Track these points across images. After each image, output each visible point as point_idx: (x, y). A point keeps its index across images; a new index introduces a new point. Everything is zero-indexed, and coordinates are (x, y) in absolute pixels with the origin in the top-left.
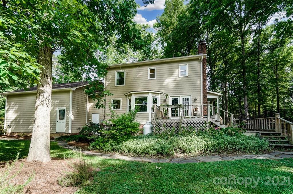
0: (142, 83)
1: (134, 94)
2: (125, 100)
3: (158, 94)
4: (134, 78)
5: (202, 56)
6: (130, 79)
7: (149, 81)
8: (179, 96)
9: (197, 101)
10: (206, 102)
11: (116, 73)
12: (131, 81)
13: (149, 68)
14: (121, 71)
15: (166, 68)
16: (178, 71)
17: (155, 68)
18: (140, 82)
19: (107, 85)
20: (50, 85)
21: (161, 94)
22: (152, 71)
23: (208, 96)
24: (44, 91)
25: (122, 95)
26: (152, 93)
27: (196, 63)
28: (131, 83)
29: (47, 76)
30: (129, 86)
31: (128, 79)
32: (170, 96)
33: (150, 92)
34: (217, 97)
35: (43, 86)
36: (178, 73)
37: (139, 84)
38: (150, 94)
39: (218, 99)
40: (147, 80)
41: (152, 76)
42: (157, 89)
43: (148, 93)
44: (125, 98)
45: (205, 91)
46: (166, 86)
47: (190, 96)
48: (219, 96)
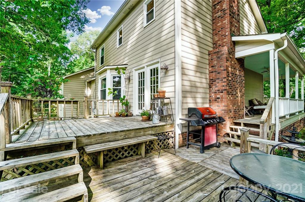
0: (113, 56)
1: (99, 74)
4: (109, 51)
6: (107, 54)
7: (118, 51)
8: (145, 67)
9: (170, 73)
11: (101, 50)
13: (118, 32)
14: (102, 46)
16: (142, 17)
17: (122, 26)
26: (111, 69)
28: (107, 59)
32: (134, 69)
34: (270, 47)
37: (111, 59)
38: (108, 71)
39: (272, 52)
47: (159, 62)
48: (278, 44)
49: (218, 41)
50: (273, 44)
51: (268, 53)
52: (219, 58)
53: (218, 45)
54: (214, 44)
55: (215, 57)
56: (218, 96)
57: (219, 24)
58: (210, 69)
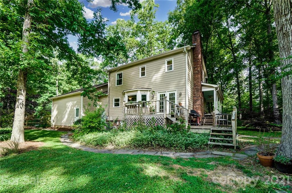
0: (135, 81)
1: (127, 92)
2: (122, 98)
3: (147, 91)
4: (129, 77)
5: (185, 48)
6: (126, 79)
7: (141, 79)
8: (166, 92)
9: (182, 96)
10: (199, 95)
11: (116, 75)
12: (127, 80)
13: (140, 67)
14: (119, 72)
15: (154, 65)
16: (164, 66)
17: (145, 66)
18: (134, 81)
19: (110, 86)
20: (23, 95)
21: (150, 90)
22: (143, 69)
23: (202, 89)
24: (19, 99)
25: (120, 94)
26: (141, 90)
27: (181, 55)
28: (127, 82)
29: (21, 90)
30: (125, 85)
31: (125, 79)
32: (157, 92)
33: (139, 90)
34: (214, 89)
35: (18, 96)
36: (164, 68)
37: (132, 83)
38: (139, 92)
39: (214, 91)
40: (139, 78)
41: (143, 74)
42: (146, 86)
43: (137, 91)
44: (122, 97)
45: (199, 84)
46: (154, 83)
47: (176, 91)
48: (216, 88)
49: (196, 83)
50: (215, 88)
51: (213, 91)
52: (197, 91)
53: (196, 85)
54: (194, 84)
55: (195, 90)
56: (197, 107)
57: (196, 76)
58: (193, 95)
